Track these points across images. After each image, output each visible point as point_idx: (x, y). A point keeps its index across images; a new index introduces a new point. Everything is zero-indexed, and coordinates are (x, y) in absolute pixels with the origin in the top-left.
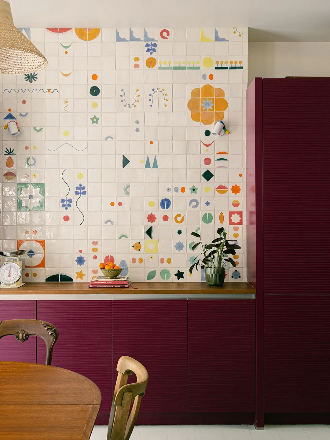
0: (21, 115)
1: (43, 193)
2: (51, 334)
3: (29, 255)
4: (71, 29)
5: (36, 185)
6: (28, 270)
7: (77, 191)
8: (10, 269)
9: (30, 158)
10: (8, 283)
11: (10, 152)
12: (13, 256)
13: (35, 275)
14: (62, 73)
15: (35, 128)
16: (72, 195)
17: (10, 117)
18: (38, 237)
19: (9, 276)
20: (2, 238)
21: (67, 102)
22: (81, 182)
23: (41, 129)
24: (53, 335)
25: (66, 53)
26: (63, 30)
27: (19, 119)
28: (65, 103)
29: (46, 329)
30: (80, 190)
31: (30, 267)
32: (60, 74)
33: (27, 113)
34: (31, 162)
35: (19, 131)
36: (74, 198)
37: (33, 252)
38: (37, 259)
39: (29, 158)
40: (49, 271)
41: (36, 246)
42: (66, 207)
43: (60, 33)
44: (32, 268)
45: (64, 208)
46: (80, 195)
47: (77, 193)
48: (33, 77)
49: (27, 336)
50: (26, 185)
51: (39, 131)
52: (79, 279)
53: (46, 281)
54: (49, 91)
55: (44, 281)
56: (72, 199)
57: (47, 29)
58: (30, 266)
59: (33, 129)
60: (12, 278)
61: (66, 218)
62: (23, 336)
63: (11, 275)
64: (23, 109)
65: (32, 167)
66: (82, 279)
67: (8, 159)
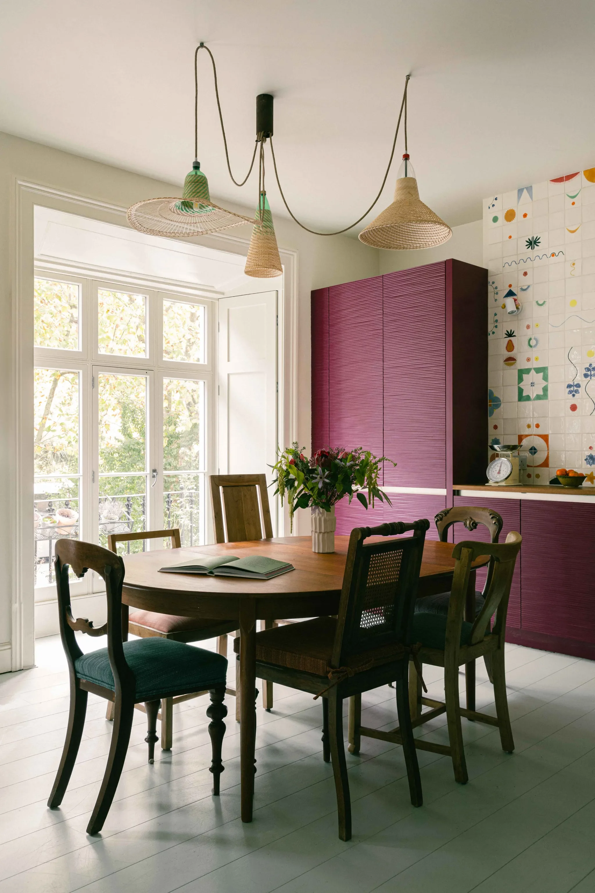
0: (523, 290)
1: (545, 378)
2: (495, 523)
3: (531, 453)
4: (579, 172)
5: (538, 370)
6: (530, 470)
7: (586, 372)
8: (501, 465)
9: (532, 338)
10: (497, 480)
11: (510, 335)
12: (505, 451)
13: (538, 476)
14: (568, 230)
15: (537, 302)
16: (580, 379)
17: (511, 294)
18: (540, 431)
19: (499, 473)
20: (503, 434)
21: (574, 264)
22: (591, 362)
23: (545, 302)
24: (496, 524)
25: (573, 204)
26: (569, 177)
27: (520, 295)
28: (572, 266)
29: (491, 517)
30: (591, 372)
31: (532, 467)
32: (566, 230)
33: (529, 287)
34: (533, 343)
35: (517, 308)
36: (583, 382)
37: (535, 449)
38: (540, 458)
39: (530, 339)
40: (553, 472)
41: (539, 443)
42: (573, 393)
43: (566, 181)
44: (535, 468)
45: (571, 395)
46: (591, 378)
47: (586, 376)
48: (535, 242)
49: (474, 525)
50: (528, 371)
51: (541, 305)
52: (590, 483)
53: (550, 484)
54: (553, 255)
55: (548, 483)
56: (580, 383)
57: (550, 181)
58: (532, 465)
59: (535, 303)
60: (501, 475)
61: (574, 408)
62: (470, 523)
63: (501, 472)
64: (524, 281)
65: (534, 349)
66: (592, 483)
67: (508, 342)
